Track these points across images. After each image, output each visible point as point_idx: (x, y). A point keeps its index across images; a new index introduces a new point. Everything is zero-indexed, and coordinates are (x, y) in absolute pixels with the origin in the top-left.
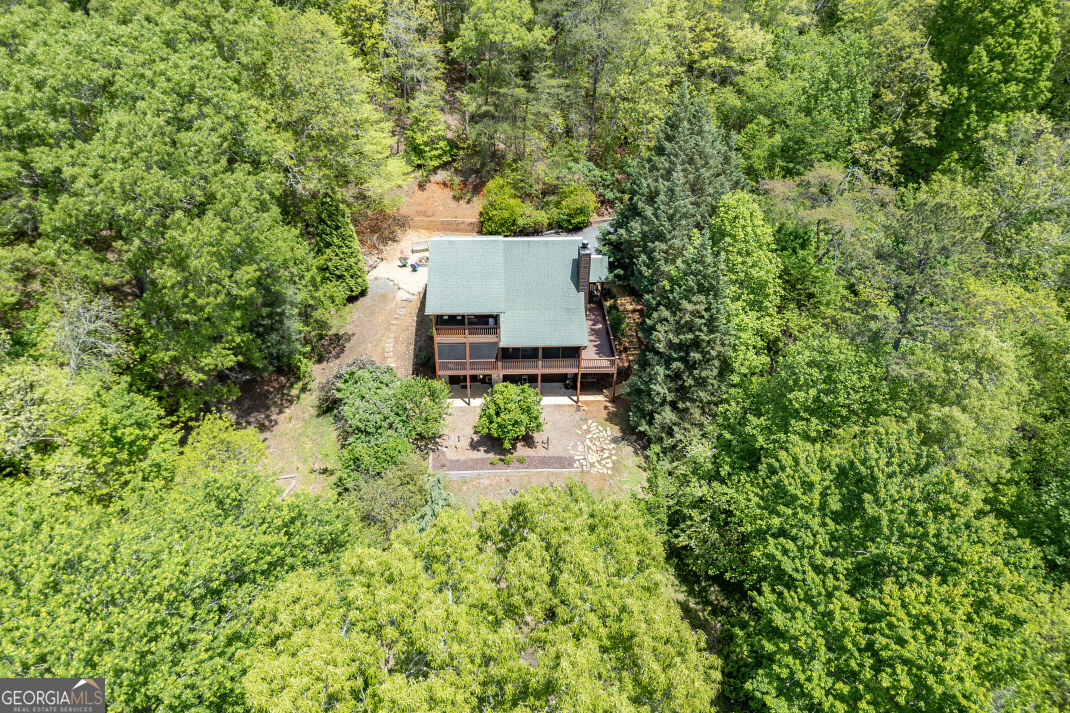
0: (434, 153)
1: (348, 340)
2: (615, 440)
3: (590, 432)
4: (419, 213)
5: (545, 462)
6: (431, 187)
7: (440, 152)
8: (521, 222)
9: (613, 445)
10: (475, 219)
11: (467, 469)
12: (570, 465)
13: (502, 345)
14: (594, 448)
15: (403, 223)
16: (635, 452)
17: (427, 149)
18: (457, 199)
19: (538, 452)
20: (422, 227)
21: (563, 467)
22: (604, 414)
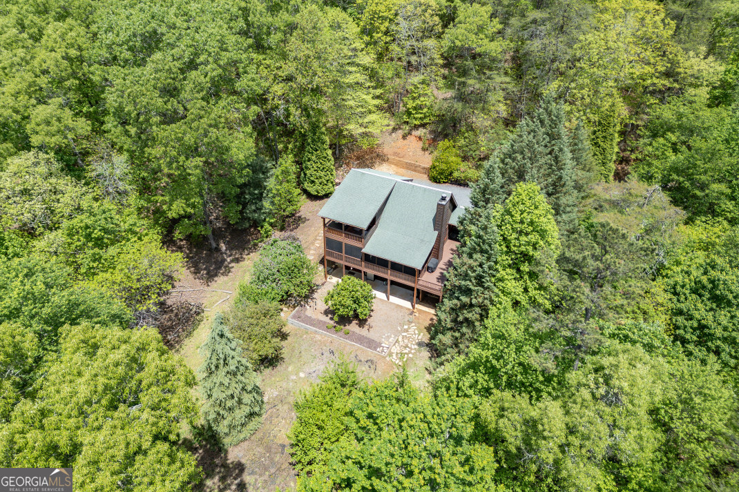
0: (420, 116)
1: (304, 222)
2: (420, 344)
3: (407, 331)
4: (396, 154)
5: (361, 340)
6: (411, 139)
7: (422, 116)
8: (456, 174)
9: (416, 347)
10: (428, 165)
11: (311, 325)
12: (375, 349)
13: (364, 251)
14: (401, 343)
15: (382, 158)
16: (430, 358)
17: (414, 112)
18: (424, 149)
19: (363, 332)
20: (393, 163)
21: (369, 347)
22: (427, 323)
